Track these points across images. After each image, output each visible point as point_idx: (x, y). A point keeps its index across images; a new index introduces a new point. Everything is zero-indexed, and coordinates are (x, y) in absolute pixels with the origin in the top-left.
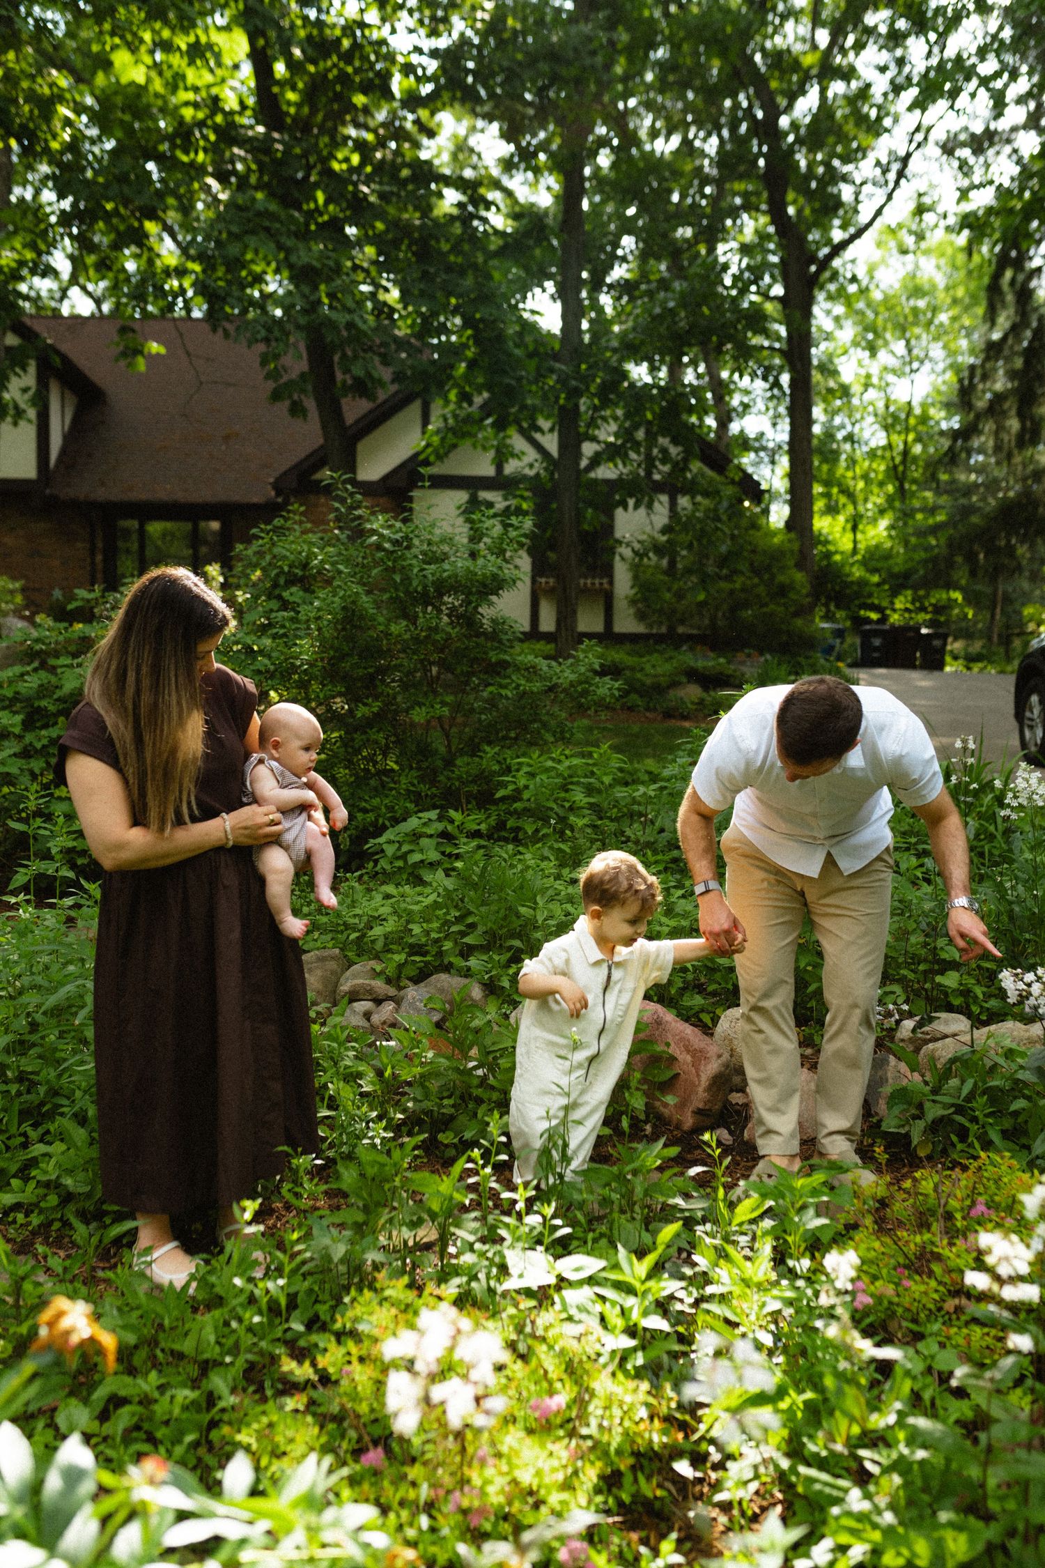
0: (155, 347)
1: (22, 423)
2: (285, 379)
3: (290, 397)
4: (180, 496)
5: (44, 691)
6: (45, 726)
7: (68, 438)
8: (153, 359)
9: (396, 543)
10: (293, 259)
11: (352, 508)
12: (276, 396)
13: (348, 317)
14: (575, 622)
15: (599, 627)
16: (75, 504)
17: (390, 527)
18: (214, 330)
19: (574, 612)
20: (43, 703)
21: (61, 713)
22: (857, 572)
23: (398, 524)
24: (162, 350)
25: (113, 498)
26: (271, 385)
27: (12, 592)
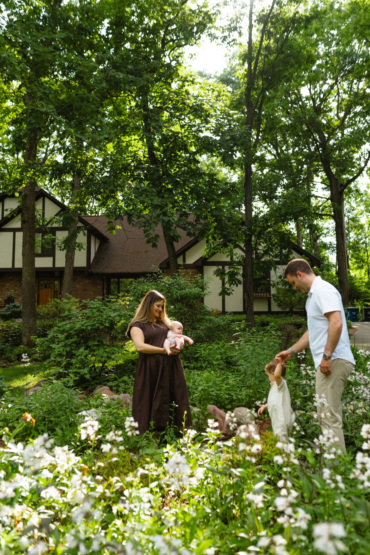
0: (118, 227)
1: (82, 250)
2: (151, 236)
3: (152, 242)
4: (131, 271)
5: (71, 329)
6: (71, 338)
7: (96, 254)
8: (118, 230)
9: (169, 285)
10: (153, 203)
11: (159, 275)
12: (148, 242)
13: (168, 219)
14: (252, 308)
15: (266, 310)
16: (98, 274)
17: (169, 280)
18: (130, 224)
19: (252, 304)
20: (71, 332)
21: (75, 334)
22: (363, 289)
23: (171, 280)
24: (121, 228)
25: (109, 272)
26: (147, 239)
27: (76, 302)
